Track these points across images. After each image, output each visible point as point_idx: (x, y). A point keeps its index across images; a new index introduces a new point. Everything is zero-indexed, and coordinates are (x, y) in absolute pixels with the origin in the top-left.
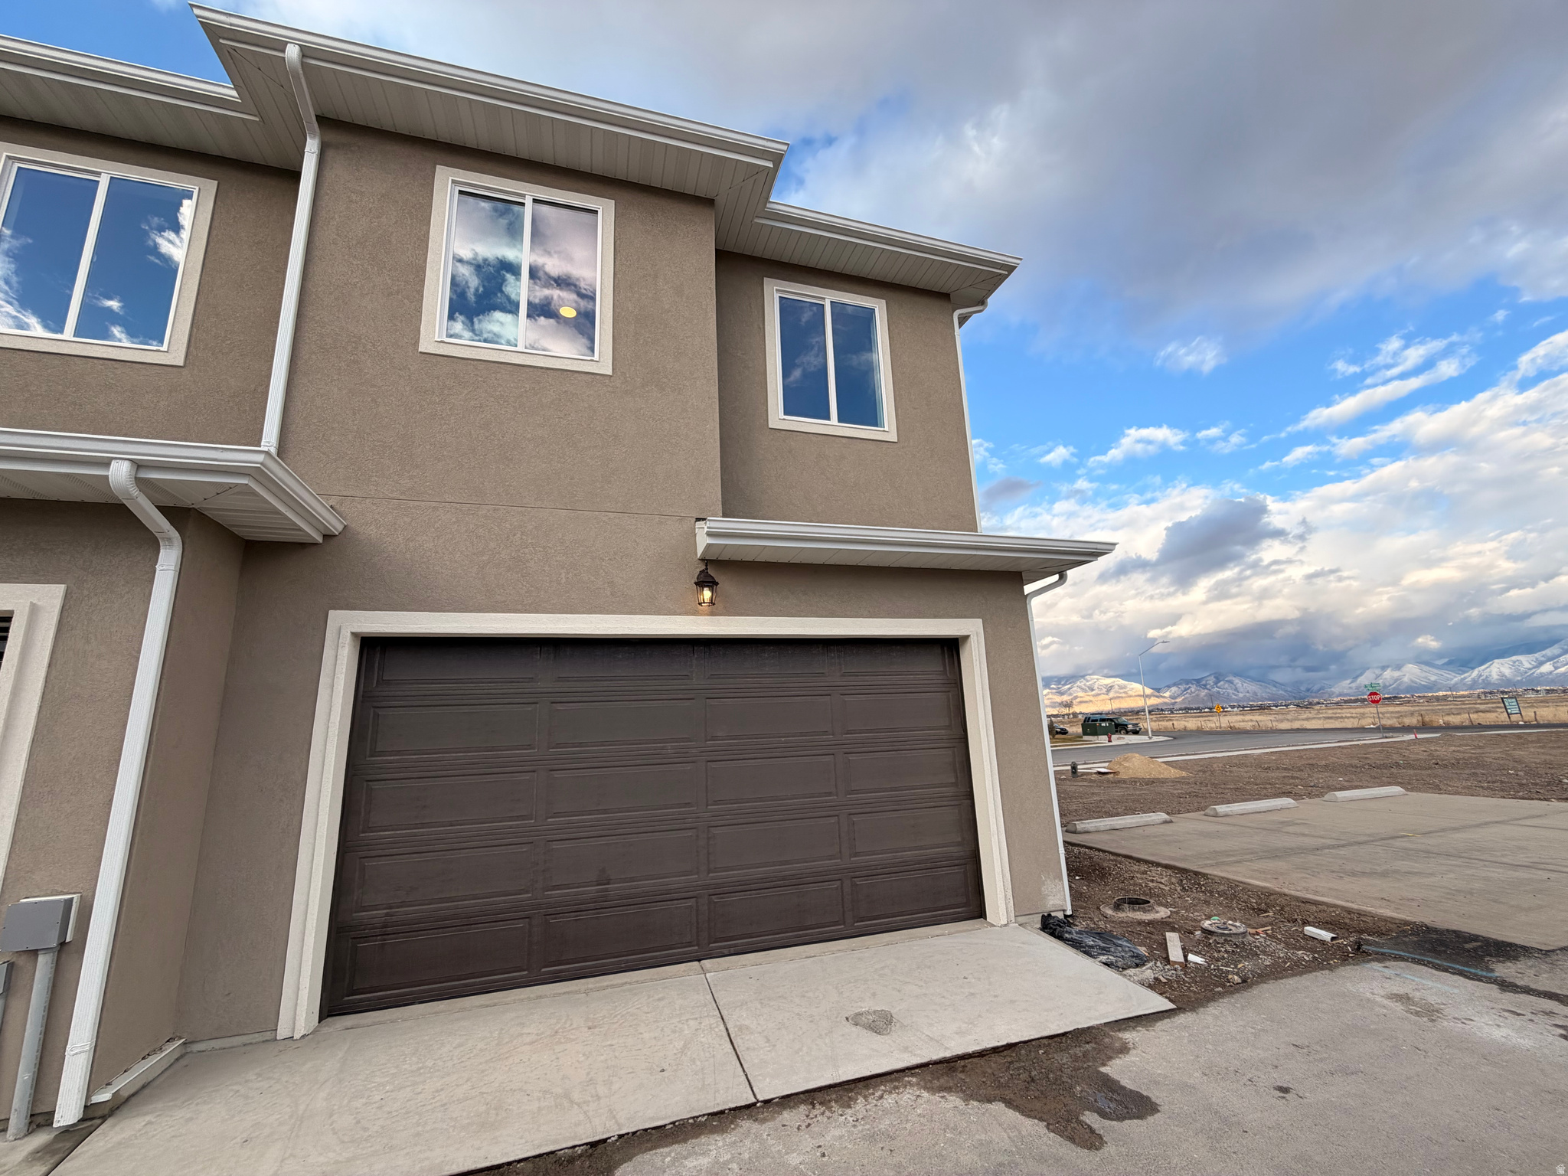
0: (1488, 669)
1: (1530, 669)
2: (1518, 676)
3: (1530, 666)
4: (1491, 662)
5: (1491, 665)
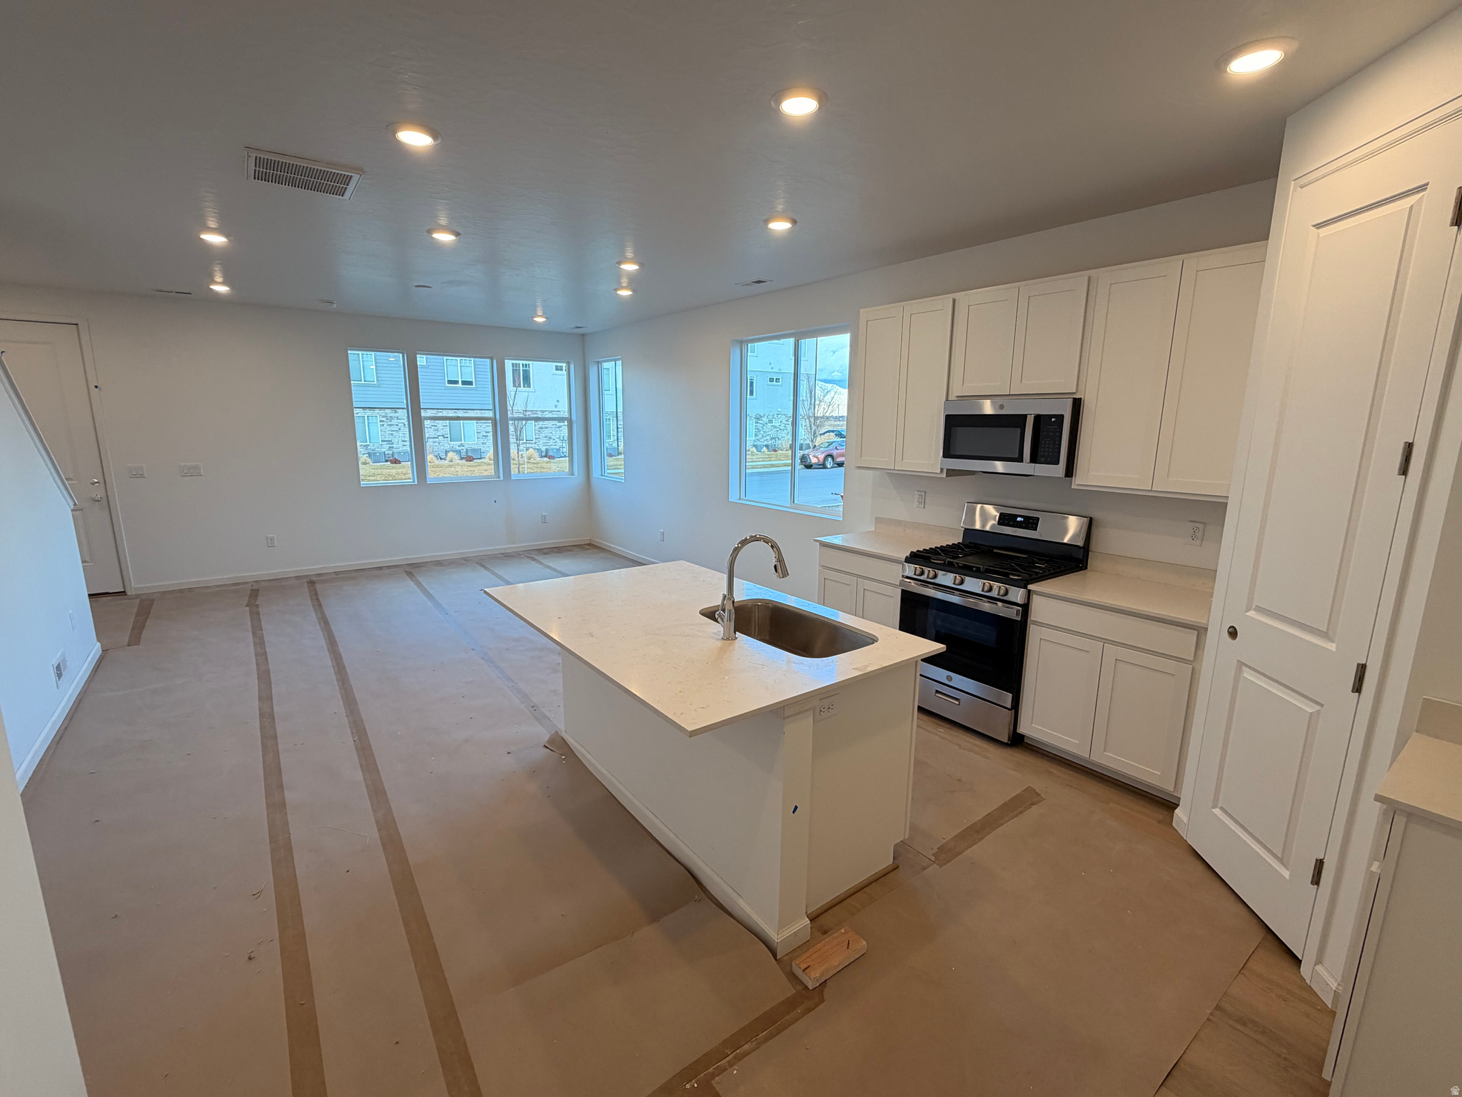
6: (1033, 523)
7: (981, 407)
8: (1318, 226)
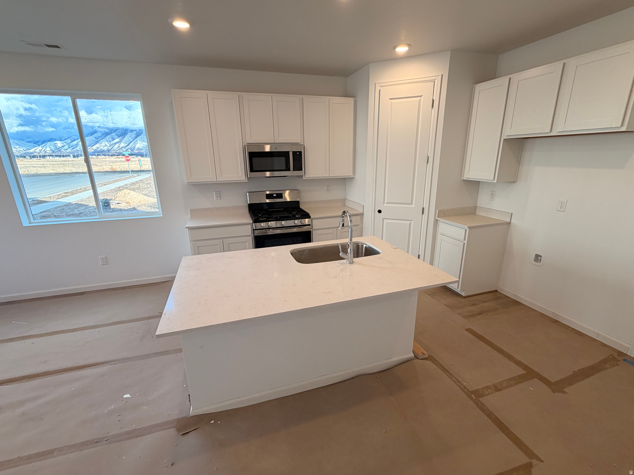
0: (45, 146)
1: (61, 147)
2: (56, 150)
3: (61, 146)
4: (46, 143)
5: (46, 144)
6: (280, 196)
7: (264, 148)
8: (391, 99)
